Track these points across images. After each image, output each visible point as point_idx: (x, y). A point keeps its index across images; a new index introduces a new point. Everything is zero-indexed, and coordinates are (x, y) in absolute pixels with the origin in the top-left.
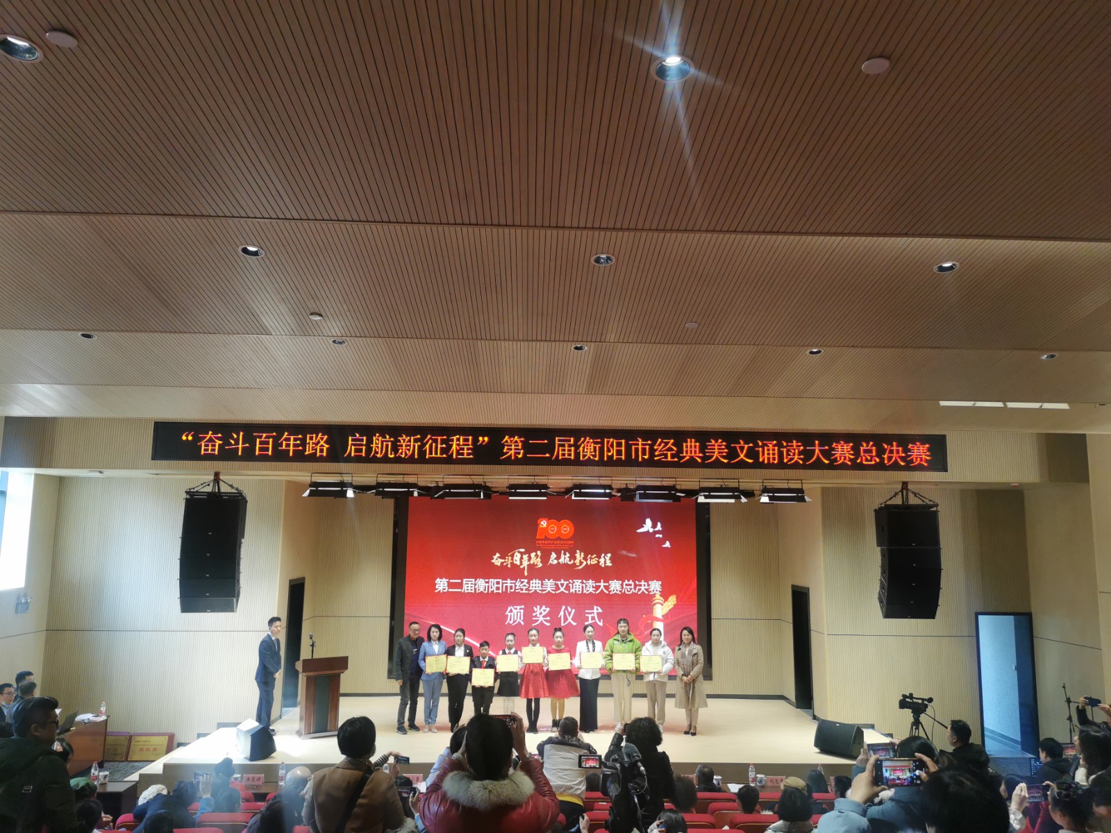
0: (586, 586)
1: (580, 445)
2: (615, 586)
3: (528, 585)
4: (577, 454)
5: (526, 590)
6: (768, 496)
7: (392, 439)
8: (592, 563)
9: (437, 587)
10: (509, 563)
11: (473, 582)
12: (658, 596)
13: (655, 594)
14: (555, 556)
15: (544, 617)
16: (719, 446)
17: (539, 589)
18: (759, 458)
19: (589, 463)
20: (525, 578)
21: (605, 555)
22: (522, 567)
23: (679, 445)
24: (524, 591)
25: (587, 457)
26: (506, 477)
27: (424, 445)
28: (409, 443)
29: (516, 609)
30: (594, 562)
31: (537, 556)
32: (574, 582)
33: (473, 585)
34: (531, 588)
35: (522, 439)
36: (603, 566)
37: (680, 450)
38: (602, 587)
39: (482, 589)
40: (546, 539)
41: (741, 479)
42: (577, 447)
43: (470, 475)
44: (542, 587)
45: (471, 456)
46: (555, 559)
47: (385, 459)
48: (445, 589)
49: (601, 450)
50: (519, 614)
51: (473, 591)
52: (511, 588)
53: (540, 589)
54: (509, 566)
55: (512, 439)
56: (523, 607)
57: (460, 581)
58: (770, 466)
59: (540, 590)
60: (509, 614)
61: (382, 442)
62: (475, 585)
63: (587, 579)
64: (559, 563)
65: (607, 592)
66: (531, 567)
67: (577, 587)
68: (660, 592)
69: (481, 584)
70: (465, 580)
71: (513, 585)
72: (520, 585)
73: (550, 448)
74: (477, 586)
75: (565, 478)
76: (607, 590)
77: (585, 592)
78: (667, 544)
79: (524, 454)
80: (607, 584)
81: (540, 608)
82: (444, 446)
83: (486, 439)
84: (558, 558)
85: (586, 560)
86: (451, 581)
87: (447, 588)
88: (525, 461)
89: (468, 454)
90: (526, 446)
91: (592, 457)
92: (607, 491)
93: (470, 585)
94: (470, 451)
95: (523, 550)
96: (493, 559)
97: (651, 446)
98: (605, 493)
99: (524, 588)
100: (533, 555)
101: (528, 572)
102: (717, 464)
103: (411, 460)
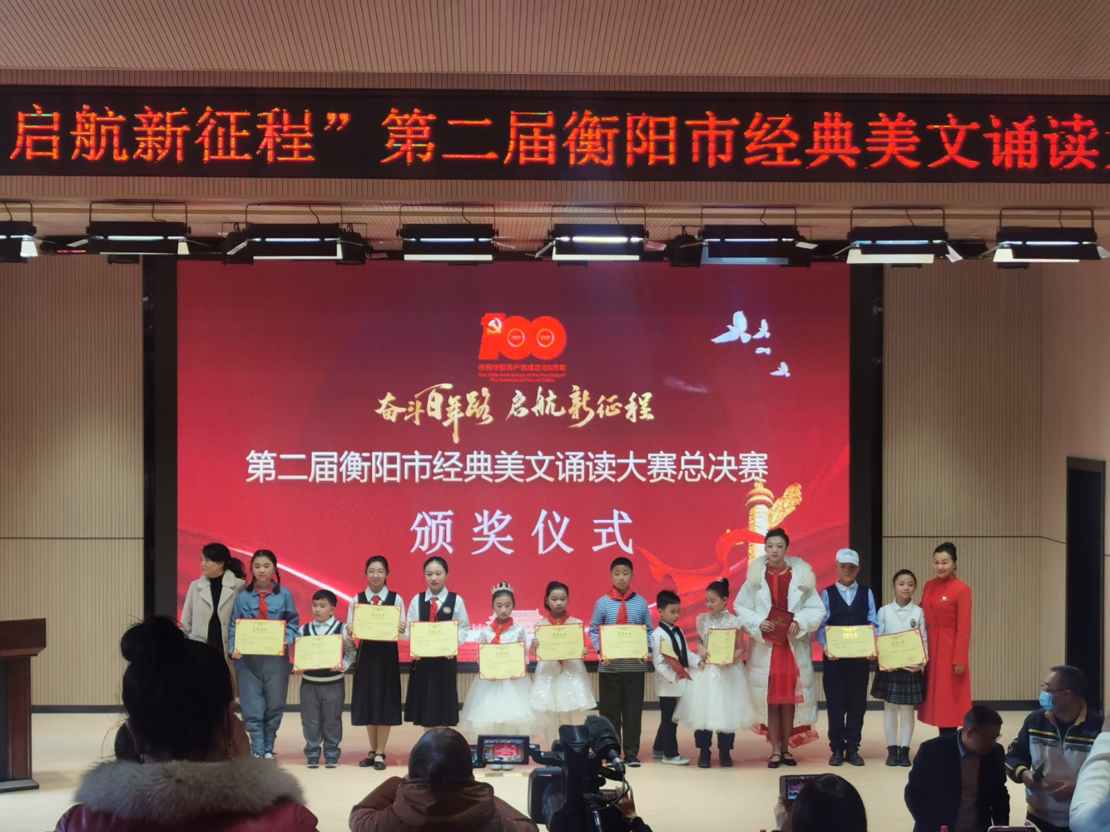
0: (595, 465)
1: (570, 130)
2: (662, 464)
3: (461, 465)
4: (562, 153)
5: (457, 475)
6: (1012, 247)
7: (121, 118)
8: (609, 414)
9: (250, 471)
10: (417, 414)
11: (335, 460)
12: (759, 487)
13: (753, 481)
14: (523, 399)
15: (499, 534)
16: (898, 128)
17: (485, 475)
18: (991, 157)
19: (591, 172)
20: (454, 448)
21: (639, 394)
22: (446, 424)
23: (803, 126)
24: (453, 479)
25: (584, 160)
26: (396, 209)
27: (197, 131)
28: (161, 128)
29: (435, 518)
30: (613, 411)
31: (480, 399)
32: (567, 458)
33: (335, 467)
34: (468, 472)
35: (431, 117)
36: (634, 420)
37: (807, 141)
38: (631, 467)
39: (355, 475)
40: (502, 359)
41: (952, 207)
42: (561, 133)
43: (310, 204)
44: (493, 469)
45: (310, 158)
46: (524, 405)
47: (106, 167)
48: (269, 475)
49: (620, 141)
50: (441, 528)
51: (335, 480)
52: (423, 470)
53: (490, 472)
54: (417, 422)
55: (406, 116)
56: (450, 513)
57: (303, 456)
58: (1016, 175)
59: (488, 476)
60: (419, 530)
61: (98, 125)
62: (339, 464)
63: (597, 451)
64: (531, 414)
65: (643, 479)
66: (468, 424)
67: (575, 467)
68: (764, 476)
69: (353, 464)
70: (314, 454)
71: (428, 464)
72: (444, 466)
73: (498, 138)
74: (343, 468)
75: (536, 210)
76: (644, 475)
77: (591, 478)
78: (783, 370)
79: (437, 153)
80: (644, 461)
81: (490, 517)
82: (245, 133)
83: (345, 117)
84: (530, 403)
85: (595, 408)
86: (283, 456)
87: (273, 473)
88: (439, 170)
89: (303, 153)
90: (440, 134)
91: (597, 160)
92: (635, 240)
93: (326, 466)
94: (307, 146)
95: (448, 386)
96: (379, 406)
97: (739, 131)
98: (629, 244)
99: (453, 470)
100: (472, 396)
101: (460, 435)
102: (893, 173)
103: (166, 168)
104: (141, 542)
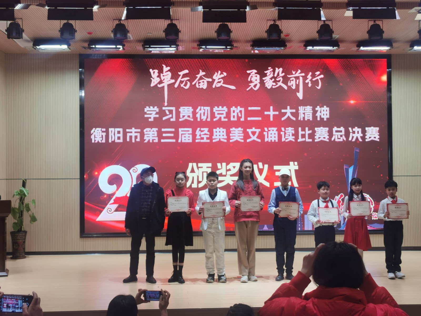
104: (79, 180)
